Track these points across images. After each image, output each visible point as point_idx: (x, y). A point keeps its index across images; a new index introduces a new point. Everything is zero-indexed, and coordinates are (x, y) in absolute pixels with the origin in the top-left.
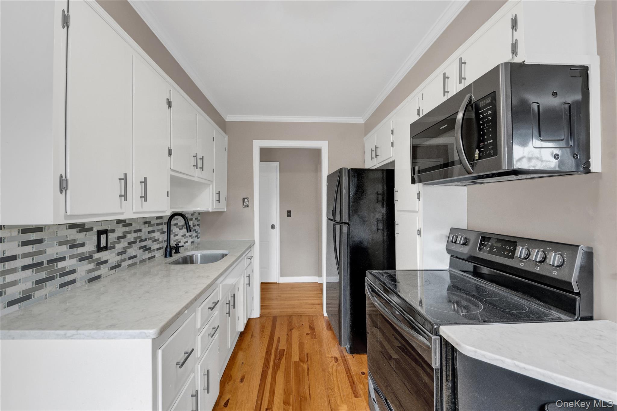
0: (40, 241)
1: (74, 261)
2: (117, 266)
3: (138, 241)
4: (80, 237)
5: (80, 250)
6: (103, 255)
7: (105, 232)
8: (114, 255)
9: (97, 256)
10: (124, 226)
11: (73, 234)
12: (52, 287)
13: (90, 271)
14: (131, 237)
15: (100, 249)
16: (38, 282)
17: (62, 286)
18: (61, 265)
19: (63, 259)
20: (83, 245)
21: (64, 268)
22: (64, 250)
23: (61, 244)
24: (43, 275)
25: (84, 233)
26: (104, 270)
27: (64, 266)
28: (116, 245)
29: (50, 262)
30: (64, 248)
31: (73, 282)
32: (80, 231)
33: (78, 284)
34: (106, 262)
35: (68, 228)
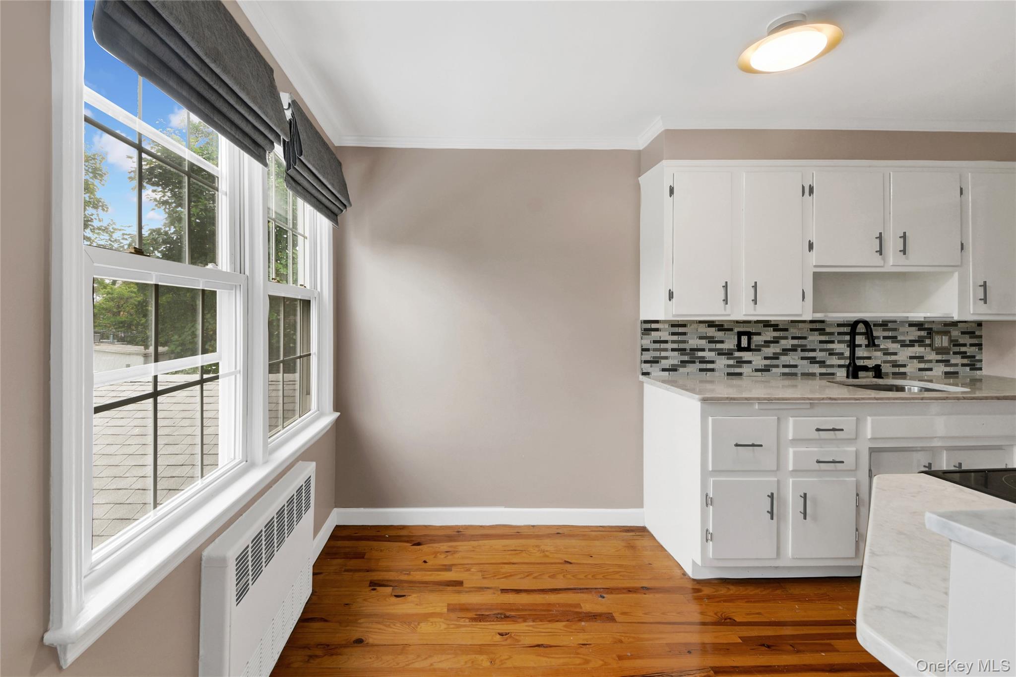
0: (684, 334)
1: (713, 354)
2: (766, 369)
3: (799, 349)
4: (719, 335)
5: (719, 346)
6: (746, 356)
7: (749, 335)
8: (760, 358)
9: (737, 354)
10: (775, 330)
11: (712, 332)
12: (693, 368)
13: (729, 366)
14: (787, 343)
15: (740, 348)
16: (682, 362)
17: (701, 370)
18: (700, 354)
19: (703, 350)
20: (722, 342)
21: (704, 357)
22: (703, 343)
23: (701, 338)
24: (686, 358)
25: (724, 332)
26: (746, 370)
27: (703, 355)
28: (763, 349)
29: (691, 350)
30: (703, 342)
31: (712, 370)
32: (719, 330)
33: (716, 374)
34: (750, 362)
35: (707, 326)
